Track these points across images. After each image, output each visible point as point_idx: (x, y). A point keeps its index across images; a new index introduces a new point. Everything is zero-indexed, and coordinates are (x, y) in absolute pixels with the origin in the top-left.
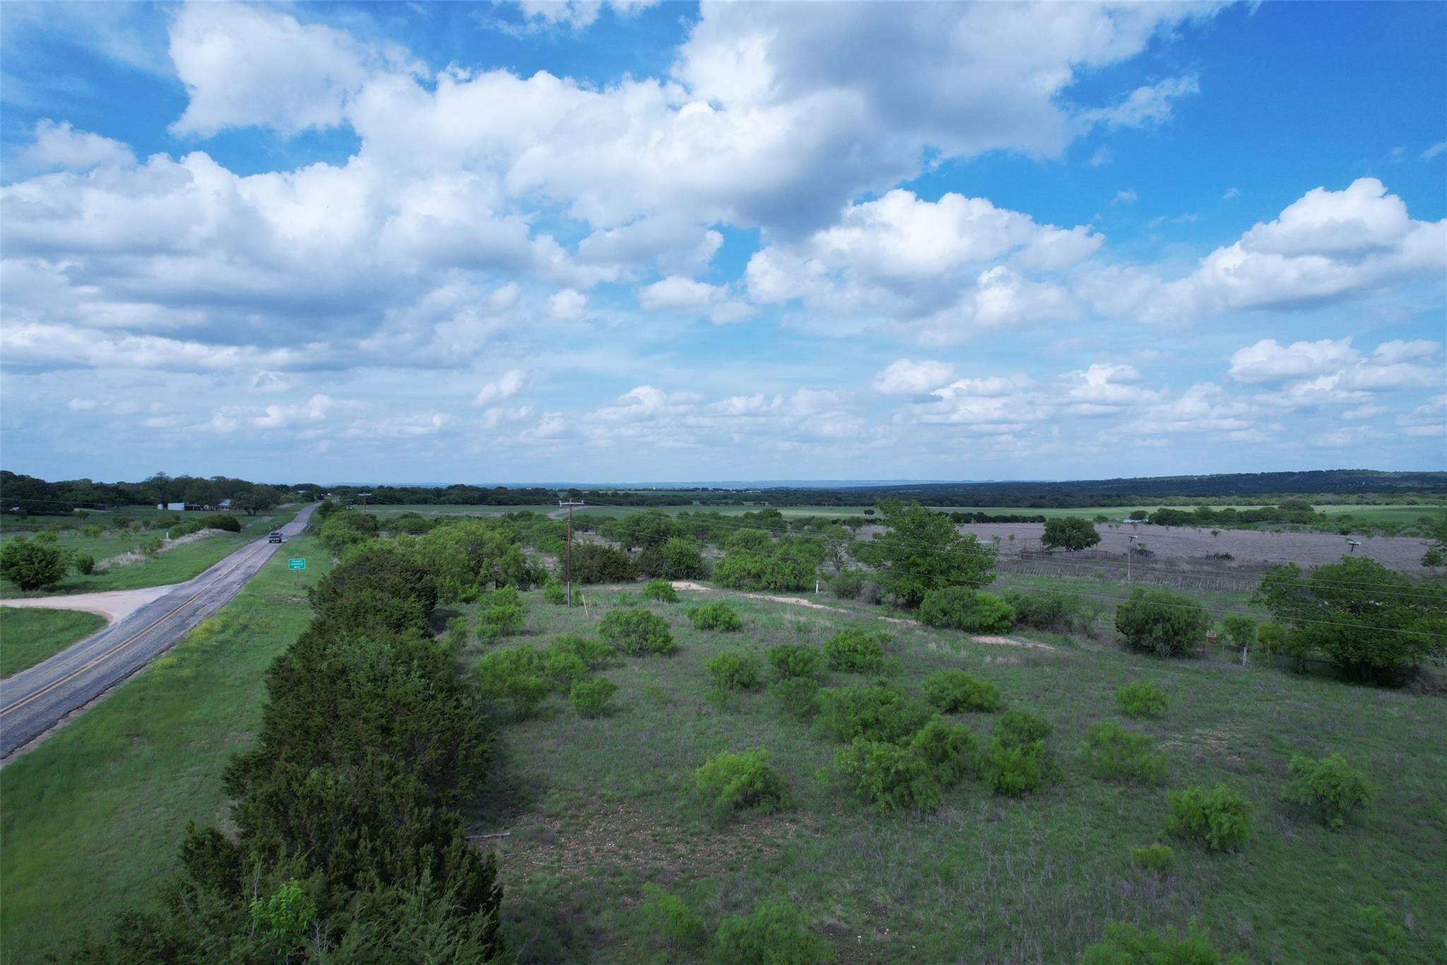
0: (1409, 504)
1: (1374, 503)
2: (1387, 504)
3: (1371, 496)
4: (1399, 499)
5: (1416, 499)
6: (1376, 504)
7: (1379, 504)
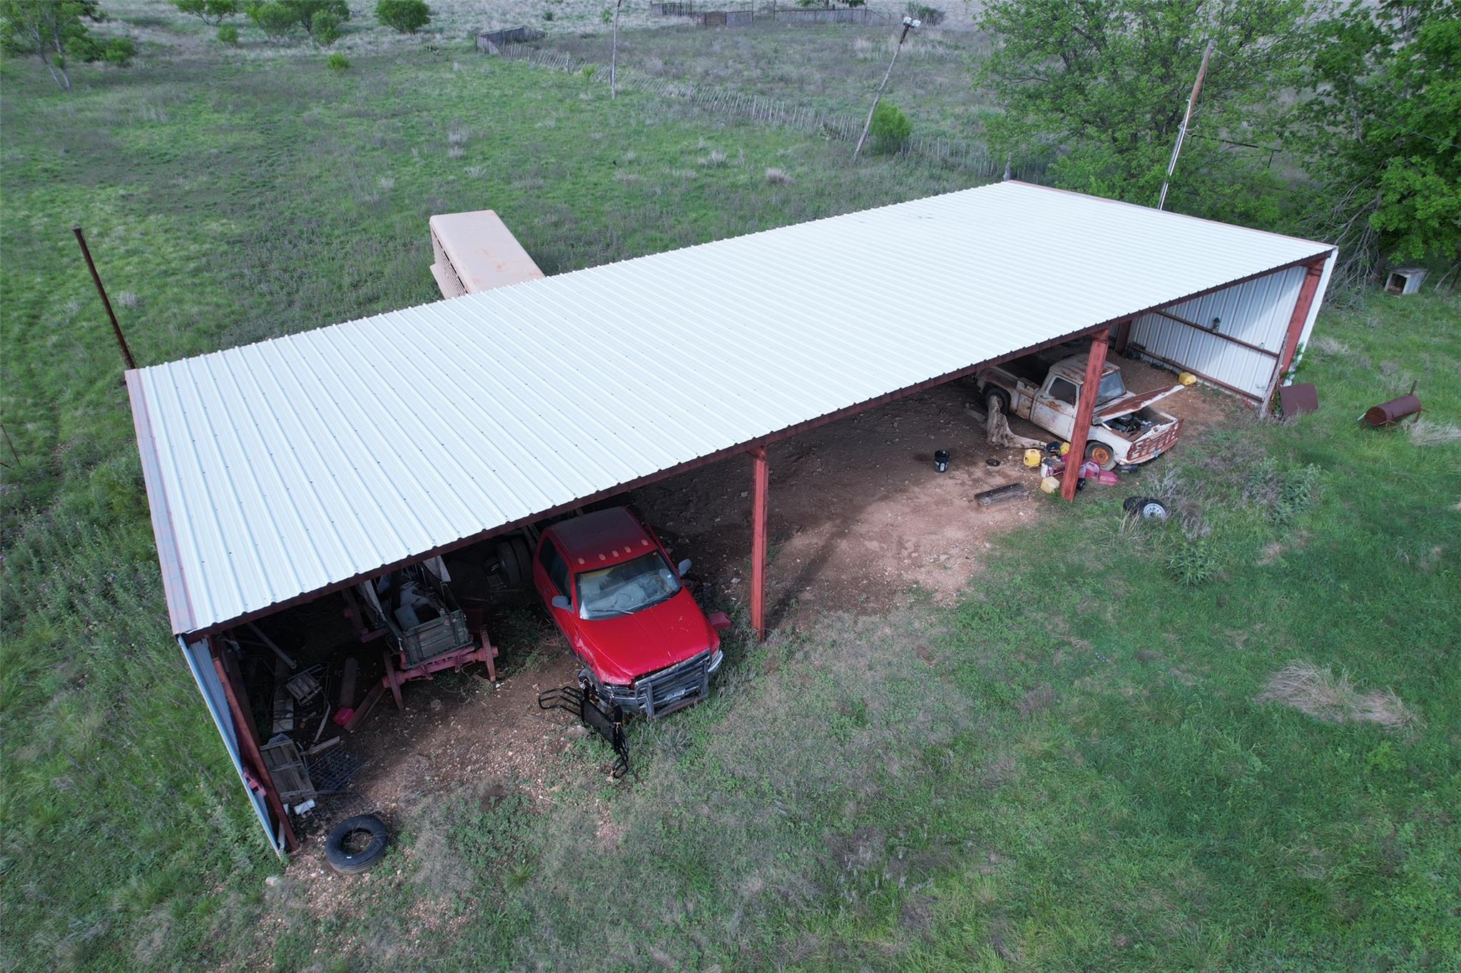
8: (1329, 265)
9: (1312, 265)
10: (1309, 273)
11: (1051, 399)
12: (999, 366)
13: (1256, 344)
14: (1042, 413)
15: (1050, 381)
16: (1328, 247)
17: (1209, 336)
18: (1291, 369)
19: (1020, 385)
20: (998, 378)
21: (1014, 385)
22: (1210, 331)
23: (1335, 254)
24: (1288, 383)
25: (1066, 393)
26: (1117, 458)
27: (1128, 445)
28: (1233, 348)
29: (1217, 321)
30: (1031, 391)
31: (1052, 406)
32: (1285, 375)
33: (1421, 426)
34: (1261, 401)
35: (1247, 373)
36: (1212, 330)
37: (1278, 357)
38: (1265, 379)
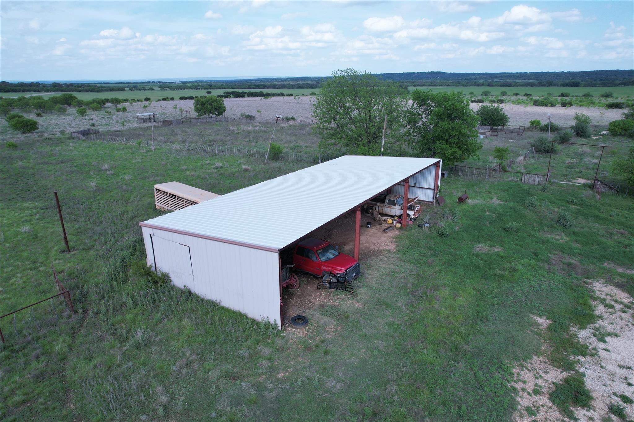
0: (447, 86)
8: (441, 163)
9: (437, 164)
10: (437, 166)
11: (389, 205)
12: (371, 201)
13: (427, 187)
14: (387, 210)
15: (387, 201)
16: (439, 159)
17: (414, 188)
18: (438, 192)
19: (378, 204)
20: (371, 204)
21: (377, 205)
22: (414, 187)
23: (441, 161)
24: (438, 196)
25: (393, 203)
26: (411, 217)
27: (413, 212)
28: (421, 190)
29: (415, 183)
30: (382, 205)
31: (389, 207)
32: (437, 194)
33: (470, 201)
34: (433, 202)
35: (427, 196)
36: (415, 186)
37: (434, 189)
38: (432, 196)
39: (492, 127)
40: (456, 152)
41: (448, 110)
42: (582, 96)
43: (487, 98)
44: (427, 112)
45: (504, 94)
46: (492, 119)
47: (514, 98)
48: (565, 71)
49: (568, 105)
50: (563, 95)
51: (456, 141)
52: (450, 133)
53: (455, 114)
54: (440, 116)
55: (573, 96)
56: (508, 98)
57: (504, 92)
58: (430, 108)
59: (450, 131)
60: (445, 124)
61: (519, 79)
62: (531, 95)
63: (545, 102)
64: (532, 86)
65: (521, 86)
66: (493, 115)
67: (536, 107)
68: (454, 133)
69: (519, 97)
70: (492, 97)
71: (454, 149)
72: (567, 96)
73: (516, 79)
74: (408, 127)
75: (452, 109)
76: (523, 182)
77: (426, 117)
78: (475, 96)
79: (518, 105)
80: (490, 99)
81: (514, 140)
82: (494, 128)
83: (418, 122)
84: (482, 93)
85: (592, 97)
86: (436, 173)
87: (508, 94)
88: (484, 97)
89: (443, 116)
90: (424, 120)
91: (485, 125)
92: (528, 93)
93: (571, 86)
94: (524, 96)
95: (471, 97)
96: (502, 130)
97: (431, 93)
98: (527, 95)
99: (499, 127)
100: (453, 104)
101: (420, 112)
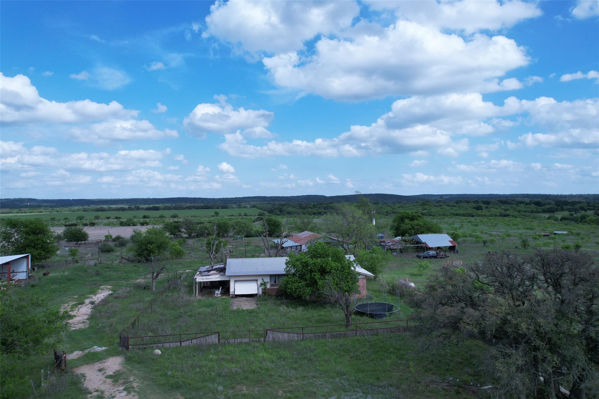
0: (39, 212)
1: (25, 213)
2: (30, 213)
3: (24, 210)
4: (36, 211)
5: (43, 210)
6: (26, 213)
7: (27, 213)
8: (30, 257)
9: (27, 257)
13: (22, 271)
16: (28, 254)
18: (30, 272)
23: (30, 255)
28: (18, 273)
29: (14, 270)
32: (29, 274)
33: (50, 275)
34: (27, 279)
35: (22, 276)
36: (13, 272)
37: (27, 272)
38: (26, 275)
39: (77, 242)
40: (41, 253)
41: (33, 229)
42: (158, 218)
43: (81, 222)
44: (18, 231)
45: (97, 218)
46: (76, 236)
47: (106, 221)
48: (151, 198)
49: (145, 224)
50: (145, 217)
51: (40, 247)
52: (35, 242)
53: (38, 231)
54: (27, 233)
55: (152, 218)
56: (101, 221)
57: (97, 216)
58: (20, 229)
59: (35, 241)
60: (31, 237)
61: (113, 205)
62: (120, 218)
63: (128, 223)
64: (123, 211)
65: (114, 210)
66: (77, 234)
67: (123, 227)
68: (38, 242)
69: (111, 220)
70: (86, 221)
71: (39, 251)
72: (148, 218)
73: (110, 204)
74: (4, 242)
75: (36, 228)
76: (86, 265)
77: (17, 235)
78: (69, 221)
79: (108, 226)
80: (84, 222)
81: (91, 248)
82: (79, 242)
83: (12, 239)
84: (76, 218)
85: (165, 218)
86: (27, 262)
87: (101, 218)
88: (79, 221)
89: (30, 233)
90: (16, 237)
91: (72, 241)
92: (118, 217)
93: (154, 210)
94: (115, 219)
95: (65, 222)
96: (85, 244)
97: (20, 220)
98: (117, 218)
99: (83, 242)
100: (36, 226)
101: (12, 232)
